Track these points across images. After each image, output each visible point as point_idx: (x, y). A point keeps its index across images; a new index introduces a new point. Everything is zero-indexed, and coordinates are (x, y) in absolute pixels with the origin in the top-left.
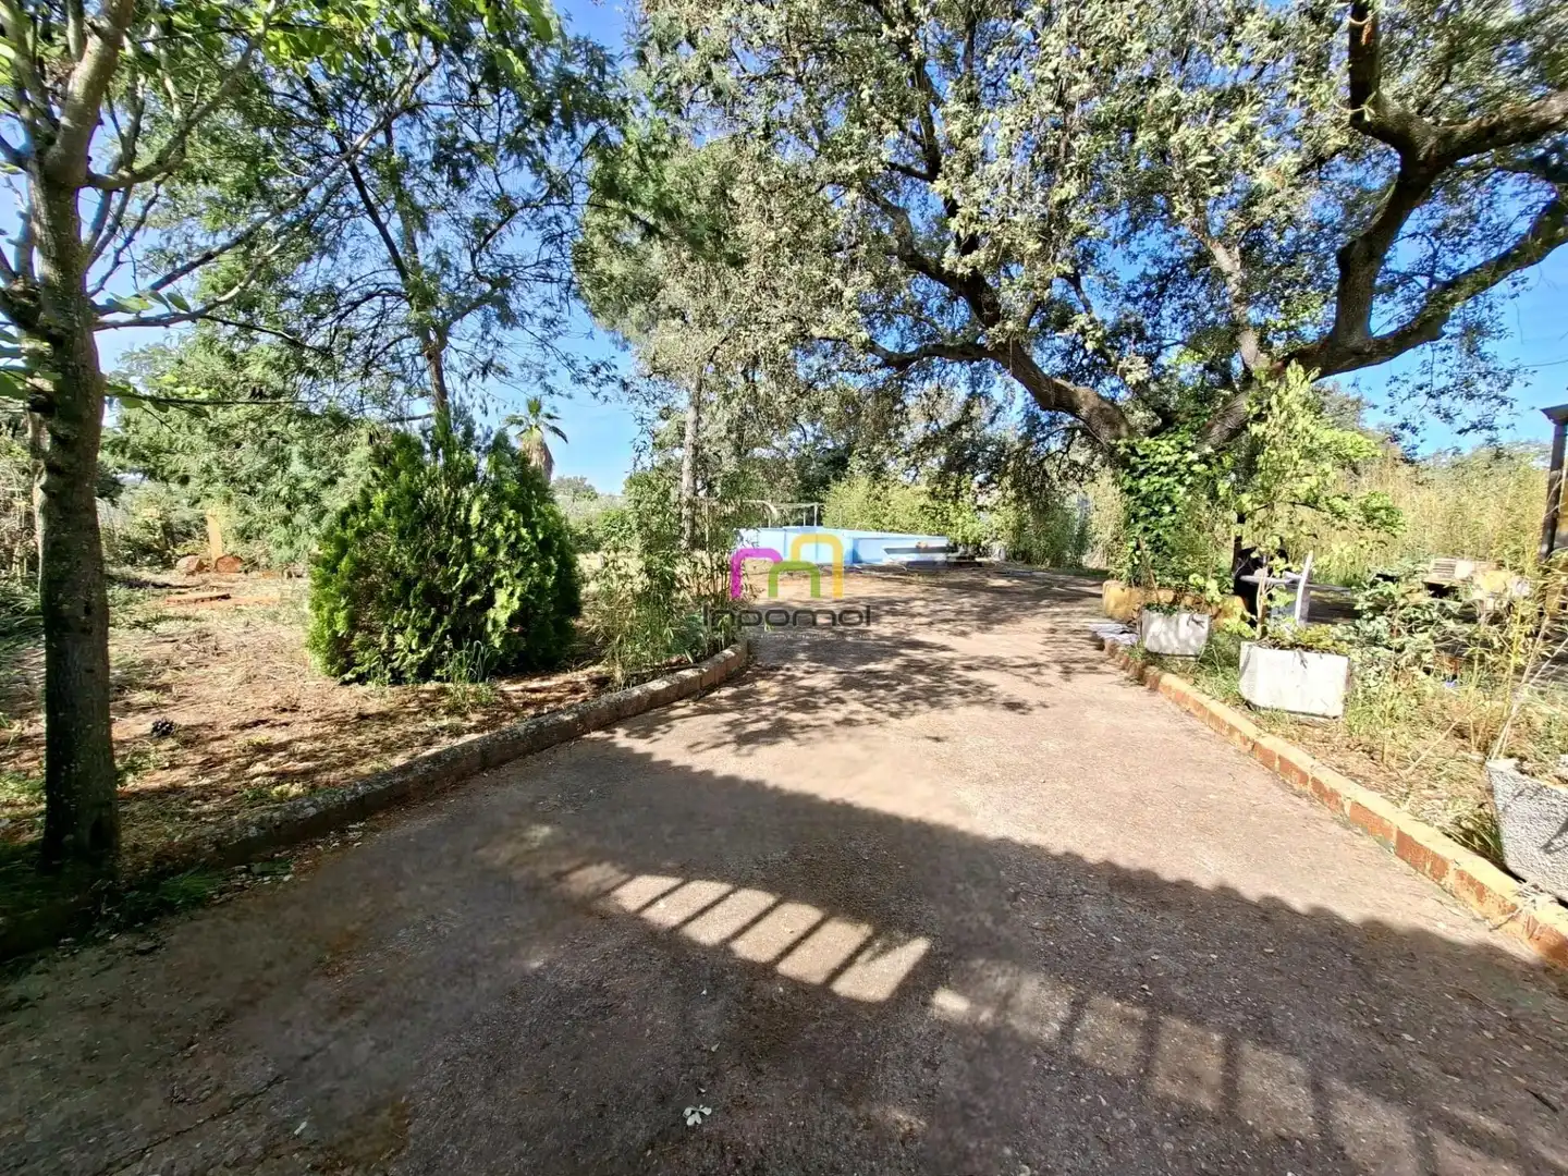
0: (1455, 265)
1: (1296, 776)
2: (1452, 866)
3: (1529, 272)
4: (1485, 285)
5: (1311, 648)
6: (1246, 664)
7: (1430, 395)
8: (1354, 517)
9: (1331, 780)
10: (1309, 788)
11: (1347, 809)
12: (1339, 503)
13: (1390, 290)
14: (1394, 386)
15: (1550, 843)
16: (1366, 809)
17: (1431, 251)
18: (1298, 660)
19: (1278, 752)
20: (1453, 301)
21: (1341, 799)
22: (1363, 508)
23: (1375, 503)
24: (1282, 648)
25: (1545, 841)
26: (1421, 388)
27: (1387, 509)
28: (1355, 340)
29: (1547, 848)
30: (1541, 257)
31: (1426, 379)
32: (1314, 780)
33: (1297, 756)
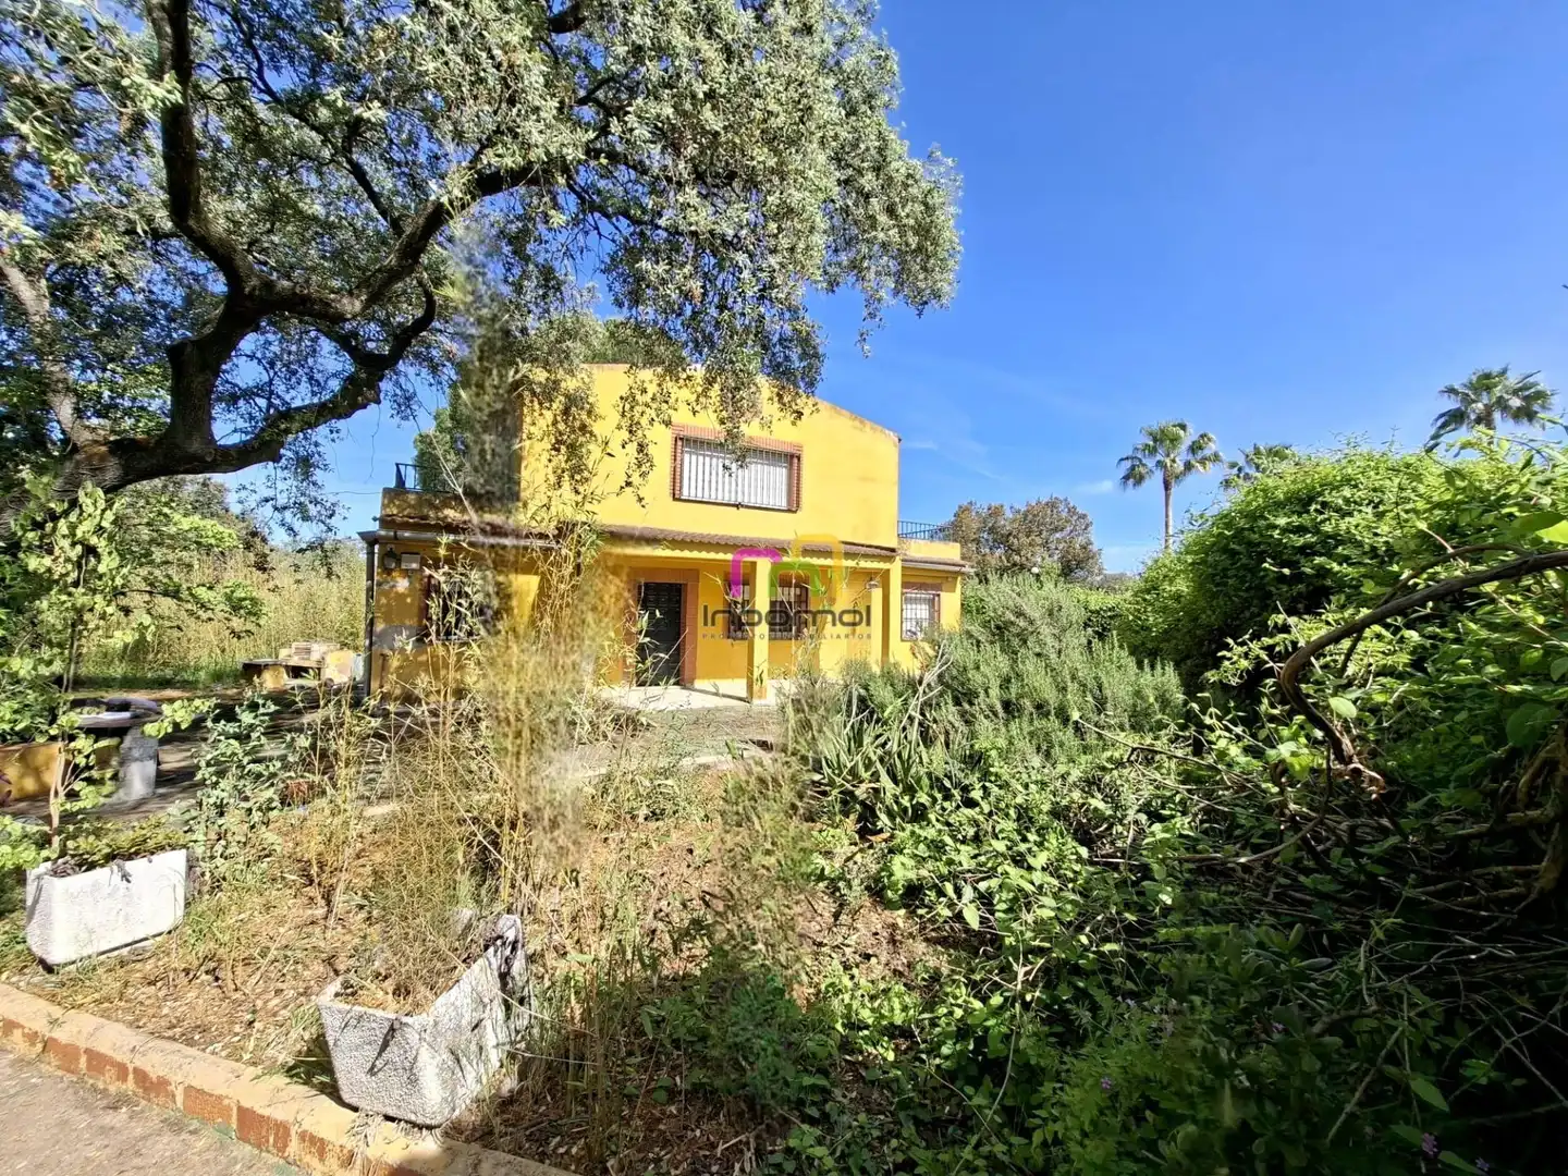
0: (287, 398)
1: (111, 1073)
2: (293, 1130)
3: (341, 424)
4: (312, 426)
5: (137, 853)
6: (36, 901)
7: (276, 509)
8: (222, 606)
9: (160, 1059)
10: (130, 1085)
11: (180, 1099)
12: (202, 593)
13: (233, 399)
14: (243, 494)
15: (373, 1066)
16: (201, 1092)
17: (266, 379)
18: (117, 877)
19: (83, 1045)
20: (287, 431)
21: (172, 1088)
22: (229, 598)
23: (240, 594)
24: (92, 866)
25: (369, 1065)
26: (267, 500)
27: (252, 599)
28: (195, 446)
29: (372, 1071)
30: (348, 415)
31: (269, 493)
32: (136, 1070)
33: (114, 1039)
